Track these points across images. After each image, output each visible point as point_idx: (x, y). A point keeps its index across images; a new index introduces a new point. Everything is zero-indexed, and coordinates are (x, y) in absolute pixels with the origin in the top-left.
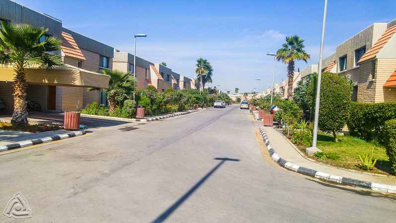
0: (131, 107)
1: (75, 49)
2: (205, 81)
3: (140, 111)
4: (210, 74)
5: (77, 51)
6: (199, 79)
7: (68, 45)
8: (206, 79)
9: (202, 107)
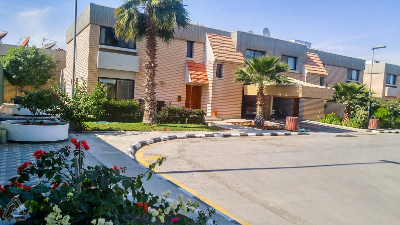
0: (362, 118)
1: (319, 66)
3: (373, 122)
5: (321, 67)
7: (313, 63)
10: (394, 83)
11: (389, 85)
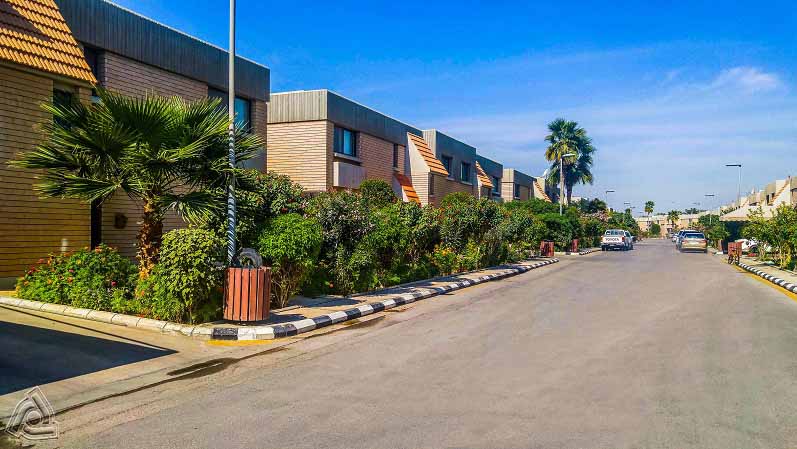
2: (571, 180)
4: (585, 159)
6: (556, 176)
8: (574, 173)
9: (567, 249)
10: (354, 151)
11: (341, 156)
